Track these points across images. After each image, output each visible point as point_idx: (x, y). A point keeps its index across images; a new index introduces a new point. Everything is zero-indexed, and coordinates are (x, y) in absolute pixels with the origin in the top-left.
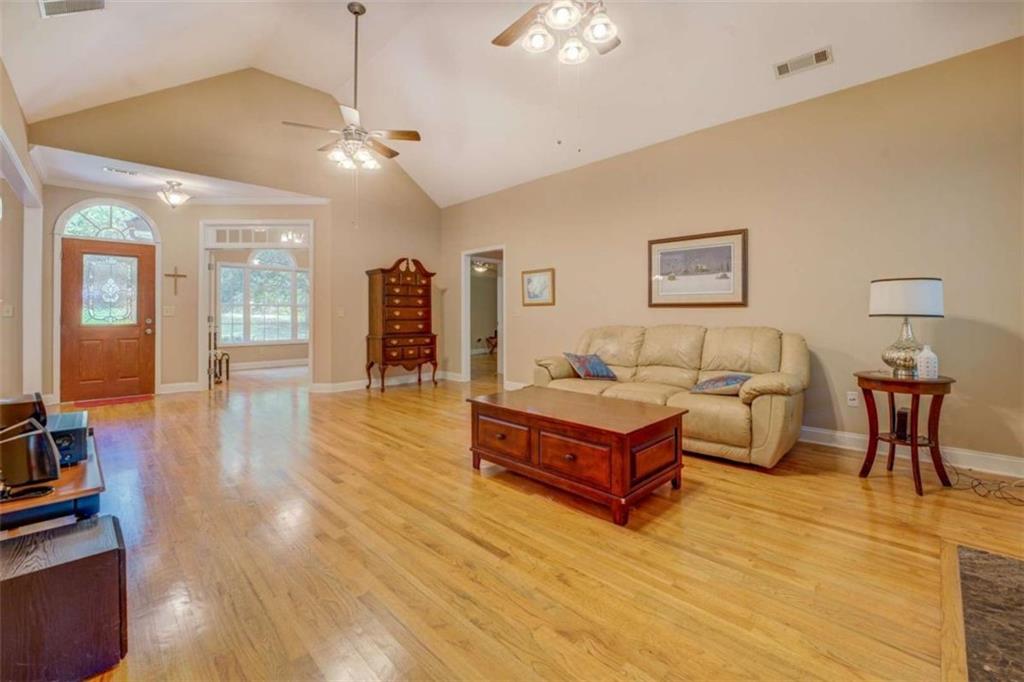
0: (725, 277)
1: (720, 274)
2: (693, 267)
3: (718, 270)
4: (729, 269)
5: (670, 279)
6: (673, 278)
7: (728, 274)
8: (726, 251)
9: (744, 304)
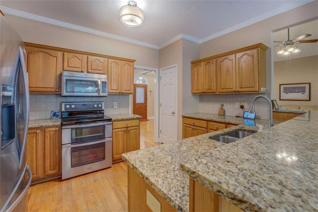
0: (304, 94)
1: (302, 93)
2: (294, 91)
3: (302, 92)
4: (305, 92)
5: (286, 94)
6: (288, 94)
7: (305, 93)
8: (304, 88)
9: (310, 100)
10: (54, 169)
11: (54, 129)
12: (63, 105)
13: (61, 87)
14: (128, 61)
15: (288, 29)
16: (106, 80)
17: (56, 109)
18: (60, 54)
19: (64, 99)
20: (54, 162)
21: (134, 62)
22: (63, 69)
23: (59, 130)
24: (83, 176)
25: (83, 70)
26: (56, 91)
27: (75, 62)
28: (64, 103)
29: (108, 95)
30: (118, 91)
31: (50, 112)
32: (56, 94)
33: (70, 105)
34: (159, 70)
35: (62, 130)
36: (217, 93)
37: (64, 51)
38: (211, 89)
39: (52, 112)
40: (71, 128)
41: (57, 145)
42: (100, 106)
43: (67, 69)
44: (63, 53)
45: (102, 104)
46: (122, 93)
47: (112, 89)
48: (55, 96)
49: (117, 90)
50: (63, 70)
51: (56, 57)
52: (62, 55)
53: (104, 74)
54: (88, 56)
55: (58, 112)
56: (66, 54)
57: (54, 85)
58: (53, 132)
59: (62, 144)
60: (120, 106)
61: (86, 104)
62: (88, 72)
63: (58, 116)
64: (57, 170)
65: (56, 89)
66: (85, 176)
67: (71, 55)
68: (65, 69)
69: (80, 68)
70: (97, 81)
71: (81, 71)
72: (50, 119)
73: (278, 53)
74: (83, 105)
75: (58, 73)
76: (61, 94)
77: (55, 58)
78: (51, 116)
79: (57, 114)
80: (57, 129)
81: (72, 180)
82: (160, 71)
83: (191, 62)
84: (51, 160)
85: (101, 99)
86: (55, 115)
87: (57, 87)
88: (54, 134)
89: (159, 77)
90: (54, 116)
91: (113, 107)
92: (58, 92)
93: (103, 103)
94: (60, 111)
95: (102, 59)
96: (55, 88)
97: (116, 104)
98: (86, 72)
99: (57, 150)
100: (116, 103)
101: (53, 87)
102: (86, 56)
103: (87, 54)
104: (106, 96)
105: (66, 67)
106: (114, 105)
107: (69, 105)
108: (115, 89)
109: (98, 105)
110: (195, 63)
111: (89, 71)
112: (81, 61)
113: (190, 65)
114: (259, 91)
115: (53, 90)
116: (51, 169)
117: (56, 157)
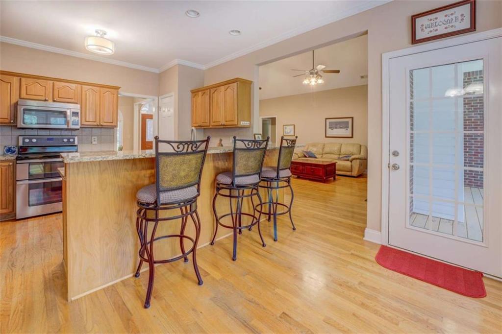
1: (346, 129)
2: (338, 126)
4: (348, 128)
5: (331, 130)
6: (333, 129)
8: (348, 122)
9: (352, 137)
10: (6, 208)
11: (7, 164)
12: (21, 139)
13: (17, 118)
14: (110, 88)
15: (313, 51)
16: (79, 111)
17: (12, 144)
18: (15, 80)
19: (22, 132)
20: (6, 200)
21: (118, 89)
22: (20, 96)
23: (13, 165)
24: (44, 217)
25: (47, 99)
26: (11, 123)
27: (36, 89)
28: (22, 137)
29: (80, 127)
30: (95, 124)
31: (3, 148)
32: (12, 126)
33: (31, 139)
34: (158, 98)
35: (17, 165)
36: (211, 127)
37: (20, 76)
38: (206, 122)
39: (5, 146)
40: (29, 163)
41: (11, 181)
42: (72, 140)
43: (25, 97)
44: (20, 79)
45: (74, 139)
46: (102, 125)
47: (87, 120)
48: (10, 127)
49: (95, 122)
50: (20, 98)
51: (11, 83)
52: (19, 80)
53: (77, 103)
54: (55, 82)
55: (14, 148)
56: (23, 79)
57: (8, 115)
58: (5, 167)
59: (17, 179)
60: (100, 142)
61: (53, 138)
62: (54, 101)
63: (14, 152)
64: (11, 209)
65: (11, 120)
66: (46, 216)
67: (30, 81)
68: (22, 97)
69: (43, 96)
70: (66, 112)
71: (44, 99)
72: (3, 155)
73: (303, 83)
74: (48, 139)
75: (14, 101)
76: (17, 126)
77: (9, 84)
78: (4, 152)
79: (12, 149)
80: (11, 164)
81: (29, 220)
82: (160, 100)
83: (191, 91)
84: (3, 198)
85: (74, 133)
86: (9, 150)
87: (12, 118)
88: (6, 170)
89: (158, 107)
90: (8, 152)
91: (92, 143)
92: (12, 123)
93: (76, 138)
94: (17, 146)
95: (73, 86)
96: (9, 118)
97: (96, 139)
98: (52, 101)
99: (11, 188)
100: (96, 137)
101: (6, 117)
102: (52, 82)
103: (53, 80)
104: (78, 129)
105: (24, 95)
106: (93, 141)
107: (28, 138)
108: (91, 121)
109: (69, 139)
110: (195, 92)
111: (55, 99)
112: (44, 88)
113: (189, 94)
114: (237, 125)
115: (7, 121)
116: (3, 207)
117: (9, 194)
